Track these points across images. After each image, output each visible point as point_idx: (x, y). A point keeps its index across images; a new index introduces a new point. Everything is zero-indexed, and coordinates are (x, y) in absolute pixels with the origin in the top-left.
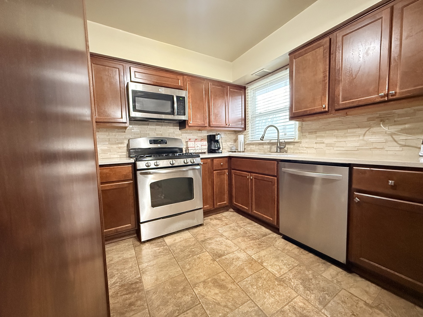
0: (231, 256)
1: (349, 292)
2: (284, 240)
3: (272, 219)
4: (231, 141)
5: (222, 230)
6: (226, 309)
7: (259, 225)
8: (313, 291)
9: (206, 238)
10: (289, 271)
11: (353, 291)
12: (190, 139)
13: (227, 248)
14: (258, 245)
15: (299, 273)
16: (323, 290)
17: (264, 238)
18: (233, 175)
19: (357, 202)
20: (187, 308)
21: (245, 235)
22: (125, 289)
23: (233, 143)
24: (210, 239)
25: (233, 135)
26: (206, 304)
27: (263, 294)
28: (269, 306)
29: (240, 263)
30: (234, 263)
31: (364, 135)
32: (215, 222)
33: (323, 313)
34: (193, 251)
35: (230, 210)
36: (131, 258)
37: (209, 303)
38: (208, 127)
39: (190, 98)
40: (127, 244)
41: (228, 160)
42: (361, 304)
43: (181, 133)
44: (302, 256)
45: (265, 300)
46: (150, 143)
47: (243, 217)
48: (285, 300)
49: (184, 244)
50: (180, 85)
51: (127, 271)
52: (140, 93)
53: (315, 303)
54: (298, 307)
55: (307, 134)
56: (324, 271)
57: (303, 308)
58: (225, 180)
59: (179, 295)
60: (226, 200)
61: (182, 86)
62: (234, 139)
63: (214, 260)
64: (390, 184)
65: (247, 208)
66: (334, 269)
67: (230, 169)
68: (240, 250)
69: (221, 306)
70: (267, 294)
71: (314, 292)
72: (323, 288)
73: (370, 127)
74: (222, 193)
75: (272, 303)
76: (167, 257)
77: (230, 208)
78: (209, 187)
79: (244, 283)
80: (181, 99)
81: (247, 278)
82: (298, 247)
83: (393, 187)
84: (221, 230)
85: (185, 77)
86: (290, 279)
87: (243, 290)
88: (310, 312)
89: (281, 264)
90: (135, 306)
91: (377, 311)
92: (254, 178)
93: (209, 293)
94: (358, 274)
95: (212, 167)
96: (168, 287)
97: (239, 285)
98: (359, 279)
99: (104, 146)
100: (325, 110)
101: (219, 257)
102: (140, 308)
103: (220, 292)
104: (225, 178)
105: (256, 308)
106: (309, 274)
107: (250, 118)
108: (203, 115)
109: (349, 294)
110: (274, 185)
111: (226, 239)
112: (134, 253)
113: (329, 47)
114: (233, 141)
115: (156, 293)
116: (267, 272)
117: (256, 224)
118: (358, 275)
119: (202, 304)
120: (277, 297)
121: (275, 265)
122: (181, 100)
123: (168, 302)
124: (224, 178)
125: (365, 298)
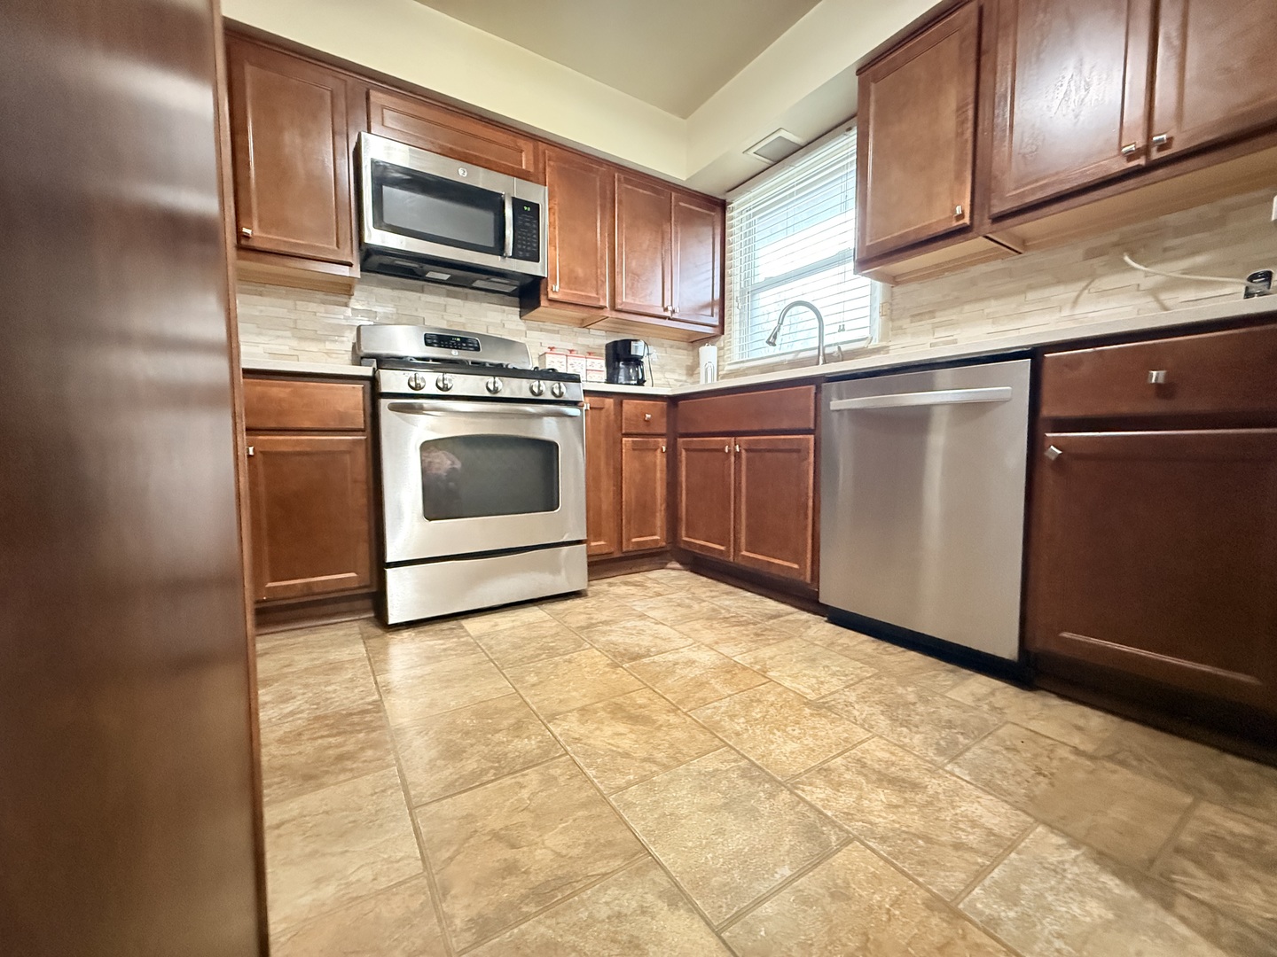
0: (671, 657)
1: (1027, 729)
2: (832, 625)
3: (796, 566)
4: (680, 371)
5: (644, 606)
6: (647, 765)
7: (758, 597)
8: (917, 727)
9: (594, 621)
10: (846, 687)
11: (1036, 725)
12: (551, 349)
13: (659, 641)
14: (752, 636)
15: (878, 691)
16: (950, 725)
17: (771, 621)
18: (681, 454)
19: (1053, 458)
20: (524, 763)
21: (712, 616)
22: (327, 725)
23: (684, 378)
24: (605, 623)
25: (685, 352)
26: (586, 755)
27: (765, 734)
28: (784, 758)
29: (698, 672)
30: (678, 671)
31: (1075, 302)
32: (623, 590)
33: (947, 772)
34: (552, 648)
35: (669, 566)
36: (352, 661)
37: (596, 754)
38: (609, 309)
39: (554, 214)
40: (341, 633)
41: (668, 406)
42: (1063, 752)
43: (524, 328)
44: (886, 657)
45: (773, 747)
46: (427, 344)
47: (710, 581)
48: (834, 747)
49: (525, 634)
50: (524, 167)
51: (338, 688)
52: (397, 171)
53: (924, 751)
54: (872, 760)
55: (905, 323)
56: (953, 687)
57: (887, 762)
58: (658, 468)
59: (500, 737)
60: (658, 530)
61: (532, 170)
62: (687, 366)
63: (615, 666)
64: (1153, 381)
65: (722, 548)
66: (980, 684)
67: (673, 436)
68: (698, 645)
69: (633, 758)
70: (778, 733)
71: (921, 729)
72: (950, 721)
73: (1093, 276)
74: (645, 508)
75: (792, 753)
76: (469, 660)
77: (671, 561)
78: (607, 484)
79: (709, 711)
80: (526, 208)
81: (716, 701)
82: (872, 639)
83: (1163, 390)
84: (639, 607)
85: (542, 146)
86: (848, 704)
87: (704, 727)
88: (908, 770)
89: (822, 674)
90: (355, 762)
91: (1109, 765)
92: (746, 450)
93: (598, 732)
94: (1054, 693)
95: (619, 422)
96: (469, 722)
97: (690, 716)
98: (1055, 701)
99: (280, 341)
100: (961, 222)
101: (634, 659)
102: (372, 765)
103: (632, 731)
104: (658, 462)
105: (743, 763)
106: (910, 694)
107: (737, 294)
108: (594, 271)
109: (1025, 732)
110: (806, 458)
111: (656, 624)
112: (364, 650)
113: (976, 32)
114: (685, 372)
115: (427, 734)
116: (780, 689)
117: (749, 594)
118: (1053, 695)
119: (572, 755)
120: (809, 741)
121: (805, 675)
122: (527, 213)
123: (465, 752)
124: (655, 463)
125: (1076, 740)
